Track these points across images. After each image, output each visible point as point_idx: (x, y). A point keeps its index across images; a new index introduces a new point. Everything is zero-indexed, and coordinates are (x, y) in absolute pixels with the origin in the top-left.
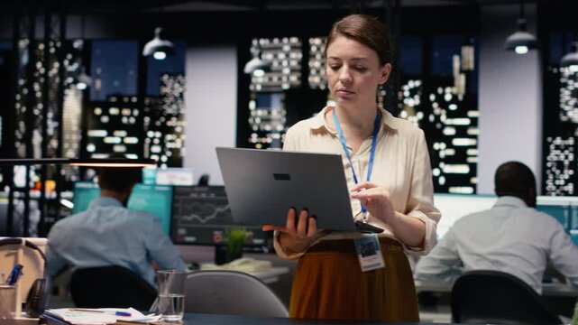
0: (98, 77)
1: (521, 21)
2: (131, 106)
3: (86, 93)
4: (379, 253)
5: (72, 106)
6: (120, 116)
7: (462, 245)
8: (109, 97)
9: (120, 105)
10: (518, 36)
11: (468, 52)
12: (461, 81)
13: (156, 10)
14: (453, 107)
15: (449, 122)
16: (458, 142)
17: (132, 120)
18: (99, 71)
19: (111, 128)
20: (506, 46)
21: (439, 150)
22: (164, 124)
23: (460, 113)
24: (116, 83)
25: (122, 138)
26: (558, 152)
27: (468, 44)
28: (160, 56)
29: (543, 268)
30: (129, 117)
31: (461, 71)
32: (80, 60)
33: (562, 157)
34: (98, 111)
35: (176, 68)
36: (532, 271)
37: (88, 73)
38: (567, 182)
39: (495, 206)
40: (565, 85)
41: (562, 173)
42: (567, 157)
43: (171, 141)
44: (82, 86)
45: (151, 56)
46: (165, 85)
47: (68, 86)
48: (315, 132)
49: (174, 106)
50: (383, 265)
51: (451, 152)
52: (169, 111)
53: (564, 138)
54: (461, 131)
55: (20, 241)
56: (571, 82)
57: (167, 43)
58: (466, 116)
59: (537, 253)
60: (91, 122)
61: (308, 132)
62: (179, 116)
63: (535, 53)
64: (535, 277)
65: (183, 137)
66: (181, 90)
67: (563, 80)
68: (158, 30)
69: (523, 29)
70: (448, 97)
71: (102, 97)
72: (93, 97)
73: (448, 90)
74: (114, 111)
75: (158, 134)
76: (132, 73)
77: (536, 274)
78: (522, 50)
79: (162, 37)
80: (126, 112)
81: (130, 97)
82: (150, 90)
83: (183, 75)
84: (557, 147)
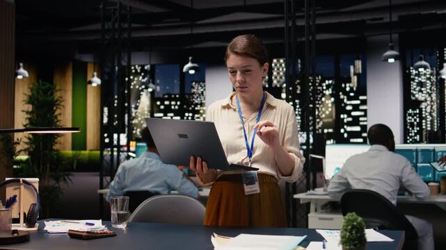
0: (158, 85)
1: (390, 44)
2: (176, 100)
3: (152, 93)
4: (257, 183)
5: (145, 101)
6: (170, 105)
7: (350, 174)
8: (164, 95)
9: (170, 99)
10: (389, 53)
11: (359, 64)
12: (355, 79)
13: (189, 47)
14: (352, 94)
15: (349, 102)
16: (354, 114)
17: (177, 107)
18: (158, 81)
19: (165, 112)
20: (383, 59)
21: (344, 118)
22: (194, 108)
23: (355, 98)
24: (167, 88)
25: (172, 117)
26: (411, 118)
27: (359, 59)
28: (192, 72)
29: (398, 188)
30: (175, 105)
31: (355, 74)
32: (148, 76)
33: (413, 121)
34: (158, 103)
35: (200, 79)
36: (390, 189)
37: (153, 83)
38: (416, 134)
39: (370, 150)
40: (413, 80)
41: (413, 129)
42: (415, 120)
43: (198, 118)
44: (150, 90)
45: (187, 72)
46: (194, 88)
47: (142, 90)
48: (224, 107)
49: (199, 99)
50: (259, 191)
51: (350, 119)
52: (196, 102)
53: (413, 110)
54: (356, 108)
55: (19, 181)
56: (416, 78)
57: (195, 65)
58: (358, 99)
59: (393, 178)
60: (155, 109)
61: (220, 107)
62: (202, 104)
63: (398, 62)
64: (392, 193)
65: (204, 116)
66: (202, 90)
67: (412, 77)
68: (190, 58)
69: (392, 48)
70: (348, 89)
71: (161, 96)
72: (156, 96)
73: (348, 85)
74: (167, 103)
75: (191, 115)
76: (177, 82)
77: (392, 191)
78: (391, 60)
79: (193, 62)
80: (173, 103)
81: (175, 95)
82: (187, 91)
83: (204, 82)
84: (410, 115)
